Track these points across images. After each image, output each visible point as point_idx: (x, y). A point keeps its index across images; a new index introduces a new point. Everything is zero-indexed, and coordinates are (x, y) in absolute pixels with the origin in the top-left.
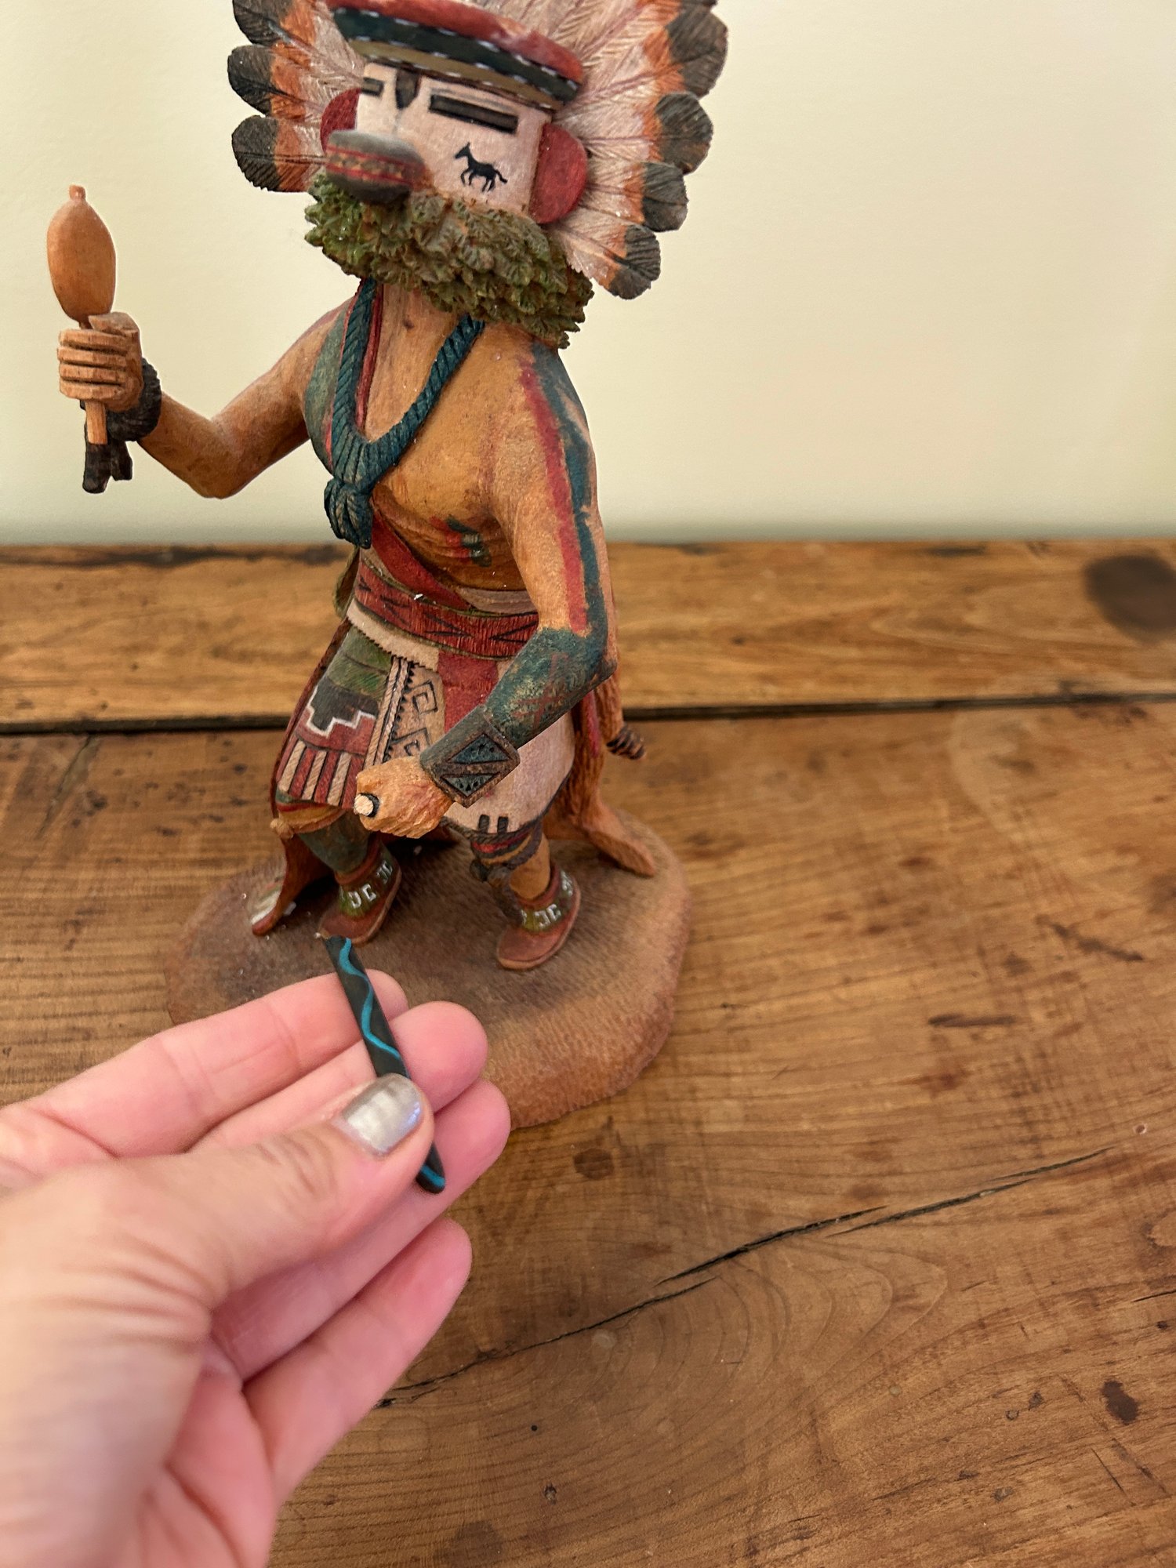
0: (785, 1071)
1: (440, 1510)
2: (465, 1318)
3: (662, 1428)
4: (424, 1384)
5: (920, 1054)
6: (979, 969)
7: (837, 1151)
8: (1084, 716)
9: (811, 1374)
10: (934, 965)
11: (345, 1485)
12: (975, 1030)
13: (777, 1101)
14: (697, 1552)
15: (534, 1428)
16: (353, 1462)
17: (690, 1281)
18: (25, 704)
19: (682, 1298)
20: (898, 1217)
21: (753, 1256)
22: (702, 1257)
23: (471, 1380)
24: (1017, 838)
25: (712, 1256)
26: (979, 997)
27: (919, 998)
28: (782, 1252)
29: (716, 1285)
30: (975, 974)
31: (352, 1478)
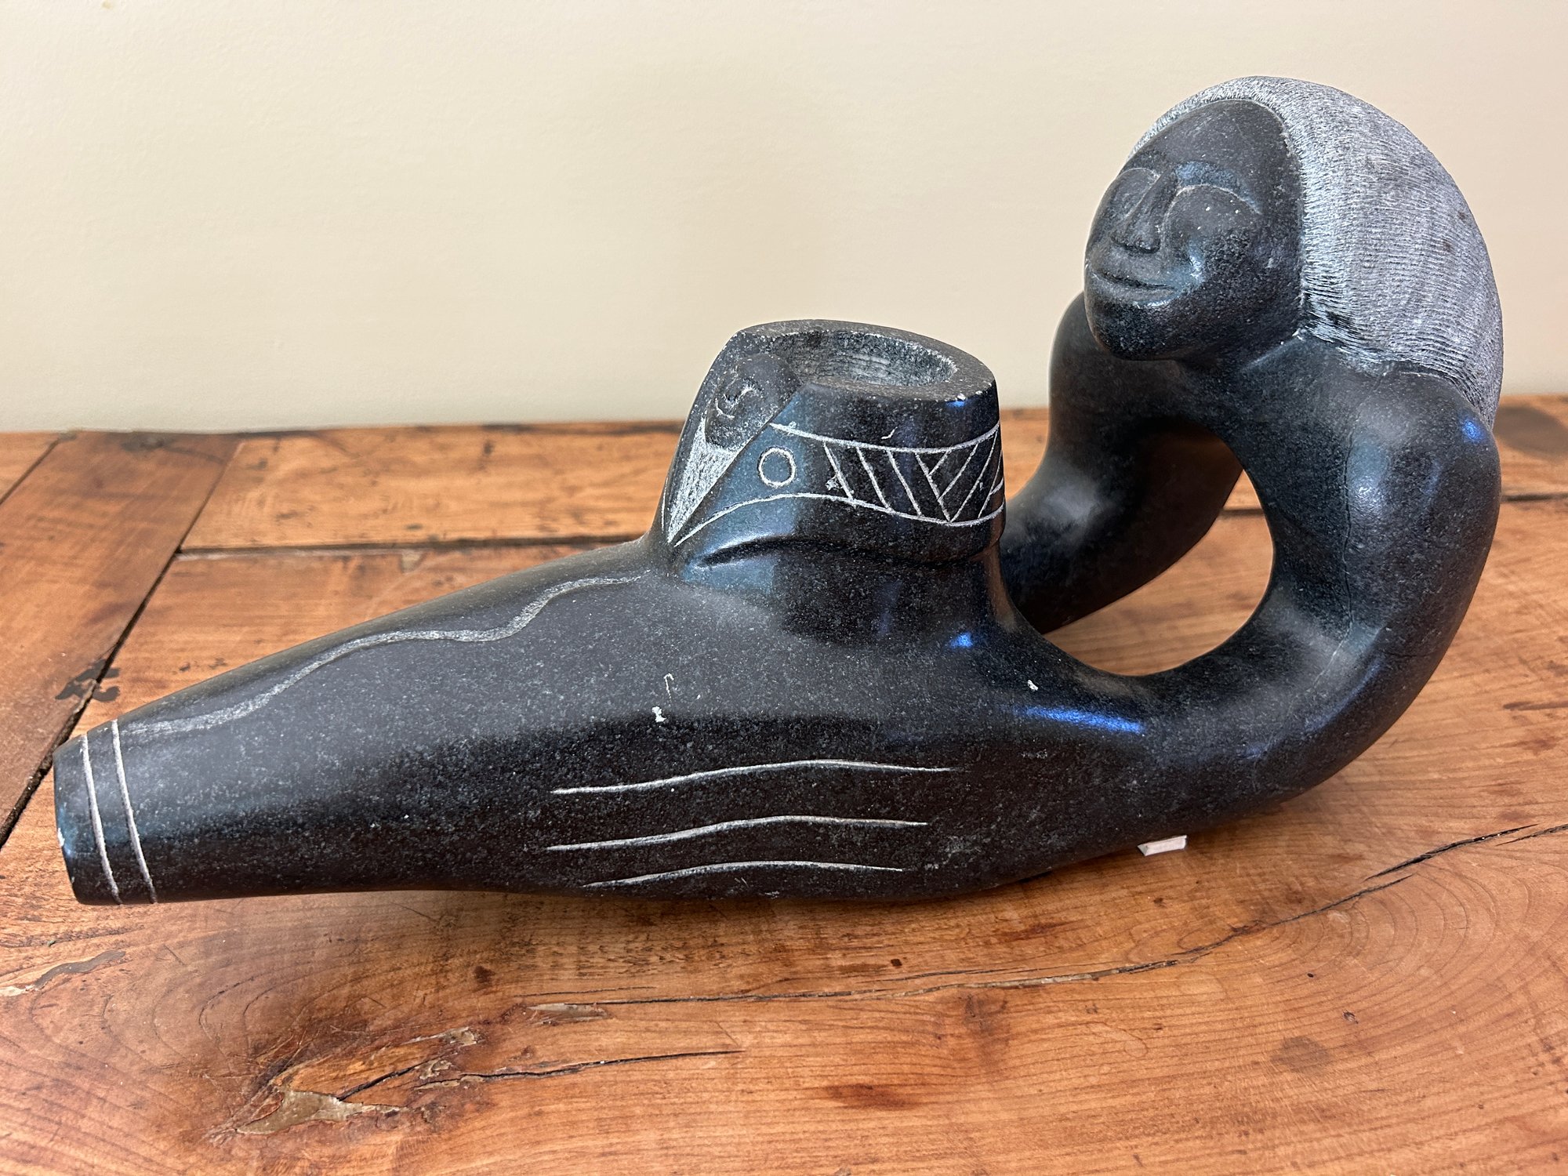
0: (1396, 742)
1: (1258, 1030)
2: (1208, 907)
3: (1424, 972)
4: (1196, 950)
5: (1507, 728)
6: (1528, 672)
7: (1472, 791)
8: (1527, 509)
9: (1535, 935)
10: (1487, 671)
11: (1164, 1017)
12: (1548, 711)
13: (1402, 761)
14: (1500, 1050)
15: (1311, 976)
16: (1164, 1001)
17: (1392, 877)
18: (609, 523)
19: (1391, 888)
20: (1552, 831)
21: (1438, 860)
22: (1395, 863)
23: (1237, 946)
24: (1511, 588)
25: (1403, 861)
26: (1538, 690)
27: (1486, 692)
28: (1462, 857)
29: (1416, 879)
30: (1527, 676)
31: (1168, 1012)
